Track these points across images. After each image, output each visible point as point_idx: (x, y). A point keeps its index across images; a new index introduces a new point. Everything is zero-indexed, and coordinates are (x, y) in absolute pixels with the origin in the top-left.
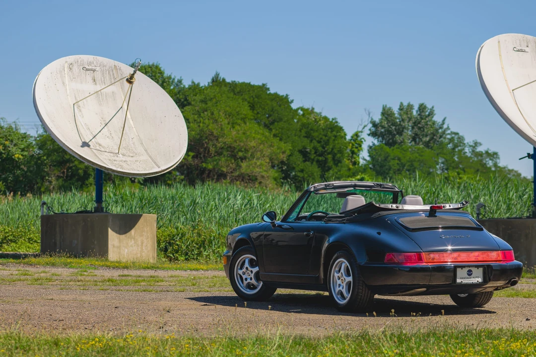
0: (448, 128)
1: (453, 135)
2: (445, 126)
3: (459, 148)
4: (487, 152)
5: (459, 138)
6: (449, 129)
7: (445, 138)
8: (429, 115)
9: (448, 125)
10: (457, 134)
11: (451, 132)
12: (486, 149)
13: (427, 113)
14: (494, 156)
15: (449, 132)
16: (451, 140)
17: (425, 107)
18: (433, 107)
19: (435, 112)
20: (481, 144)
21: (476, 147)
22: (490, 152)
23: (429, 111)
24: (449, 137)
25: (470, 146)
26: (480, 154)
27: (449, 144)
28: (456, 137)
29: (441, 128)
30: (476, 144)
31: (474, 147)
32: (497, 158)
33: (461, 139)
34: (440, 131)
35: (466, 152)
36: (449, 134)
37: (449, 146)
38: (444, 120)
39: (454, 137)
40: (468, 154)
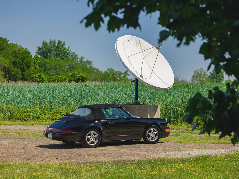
0: (71, 51)
1: (73, 54)
2: (69, 50)
3: (75, 59)
5: (75, 55)
7: (69, 55)
10: (74, 53)
11: (72, 52)
13: (62, 44)
14: (90, 63)
15: (71, 52)
16: (72, 56)
17: (61, 42)
18: (64, 42)
19: (65, 44)
21: (82, 59)
23: (63, 43)
24: (71, 54)
25: (80, 59)
27: (71, 58)
34: (67, 52)
36: (71, 53)
38: (69, 47)
39: (73, 55)
40: (79, 62)
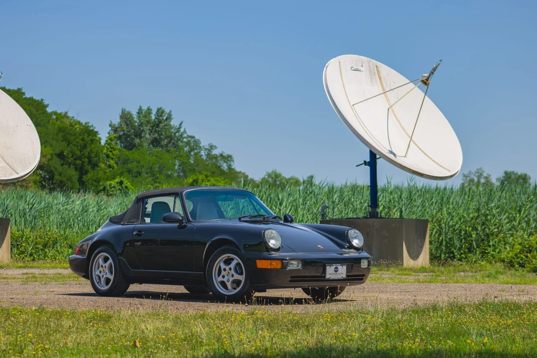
1: (189, 139)
2: (182, 130)
3: (196, 151)
4: (221, 155)
5: (196, 142)
6: (186, 133)
7: (182, 141)
8: (166, 119)
9: (185, 129)
10: (193, 137)
11: (188, 136)
12: (220, 152)
13: (165, 118)
14: (228, 158)
15: (185, 135)
16: (188, 143)
17: (163, 112)
18: (171, 112)
19: (173, 117)
20: (216, 148)
21: (212, 150)
22: (224, 155)
23: (166, 115)
24: (185, 140)
25: (206, 149)
26: (215, 157)
27: (186, 147)
28: (192, 140)
29: (178, 131)
30: (212, 147)
31: (209, 150)
32: (231, 160)
33: (197, 143)
34: (177, 134)
35: (202, 155)
36: (185, 137)
37: (185, 149)
38: (181, 124)
39: (190, 141)
40: (204, 157)
